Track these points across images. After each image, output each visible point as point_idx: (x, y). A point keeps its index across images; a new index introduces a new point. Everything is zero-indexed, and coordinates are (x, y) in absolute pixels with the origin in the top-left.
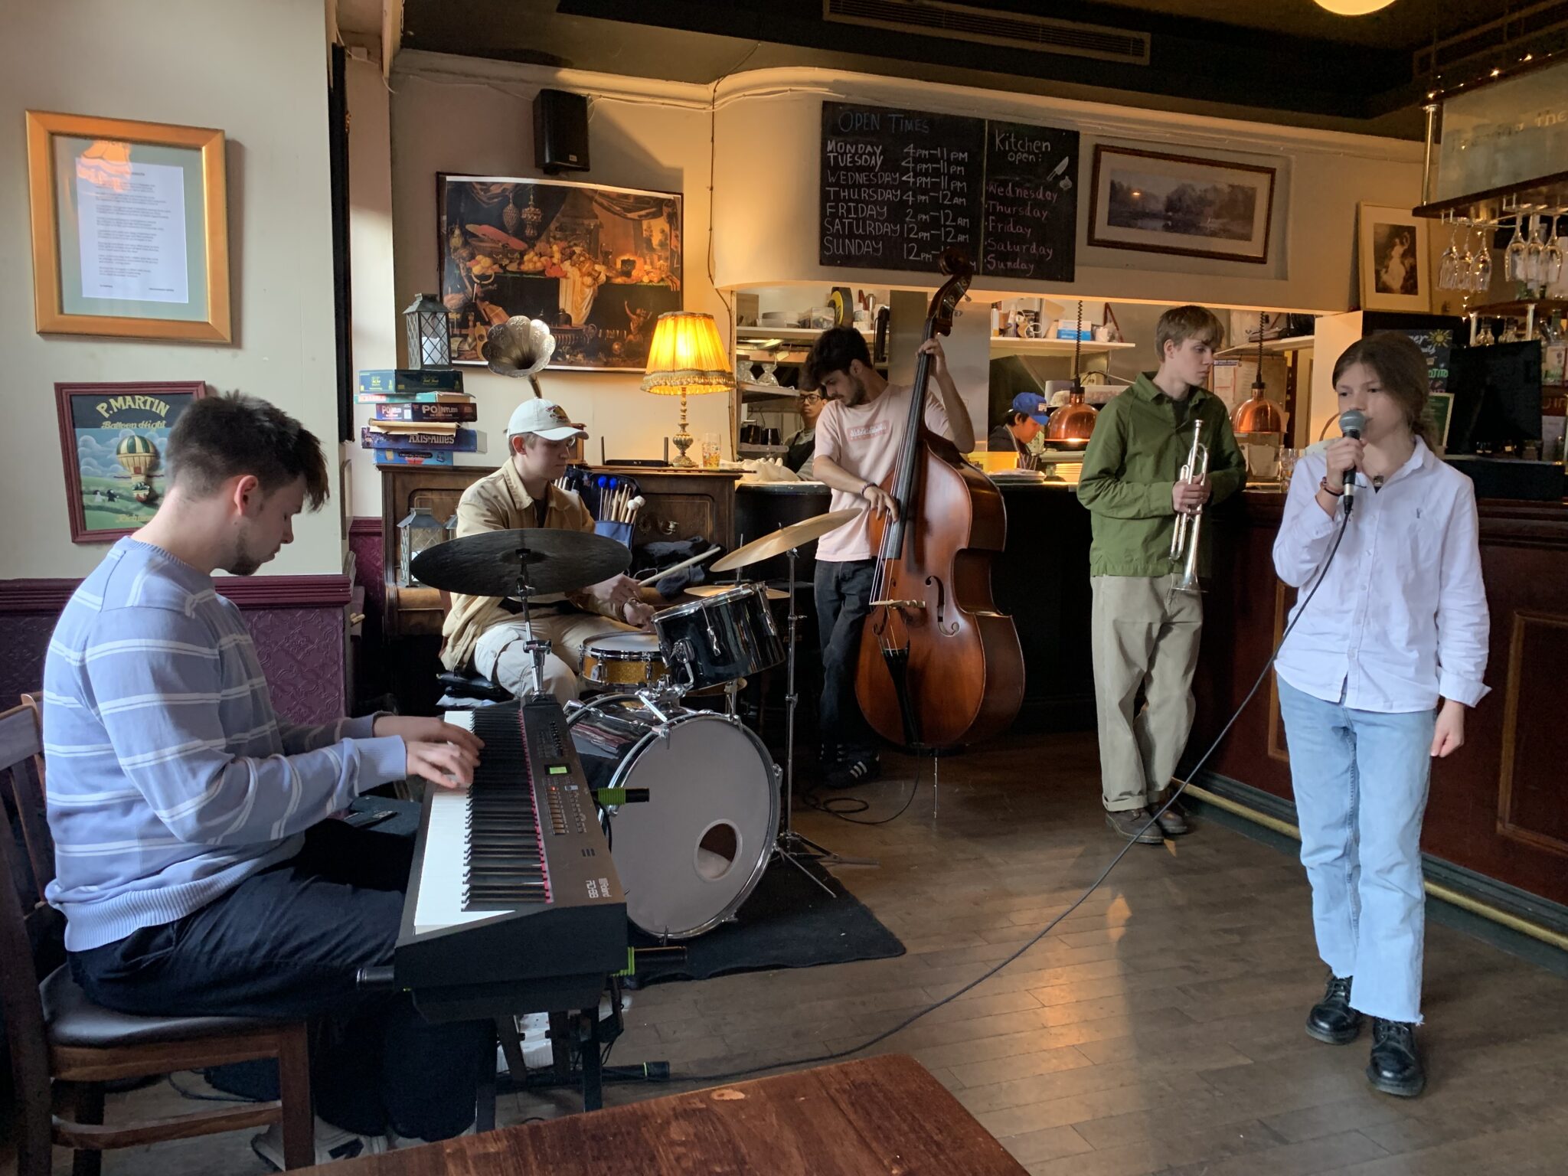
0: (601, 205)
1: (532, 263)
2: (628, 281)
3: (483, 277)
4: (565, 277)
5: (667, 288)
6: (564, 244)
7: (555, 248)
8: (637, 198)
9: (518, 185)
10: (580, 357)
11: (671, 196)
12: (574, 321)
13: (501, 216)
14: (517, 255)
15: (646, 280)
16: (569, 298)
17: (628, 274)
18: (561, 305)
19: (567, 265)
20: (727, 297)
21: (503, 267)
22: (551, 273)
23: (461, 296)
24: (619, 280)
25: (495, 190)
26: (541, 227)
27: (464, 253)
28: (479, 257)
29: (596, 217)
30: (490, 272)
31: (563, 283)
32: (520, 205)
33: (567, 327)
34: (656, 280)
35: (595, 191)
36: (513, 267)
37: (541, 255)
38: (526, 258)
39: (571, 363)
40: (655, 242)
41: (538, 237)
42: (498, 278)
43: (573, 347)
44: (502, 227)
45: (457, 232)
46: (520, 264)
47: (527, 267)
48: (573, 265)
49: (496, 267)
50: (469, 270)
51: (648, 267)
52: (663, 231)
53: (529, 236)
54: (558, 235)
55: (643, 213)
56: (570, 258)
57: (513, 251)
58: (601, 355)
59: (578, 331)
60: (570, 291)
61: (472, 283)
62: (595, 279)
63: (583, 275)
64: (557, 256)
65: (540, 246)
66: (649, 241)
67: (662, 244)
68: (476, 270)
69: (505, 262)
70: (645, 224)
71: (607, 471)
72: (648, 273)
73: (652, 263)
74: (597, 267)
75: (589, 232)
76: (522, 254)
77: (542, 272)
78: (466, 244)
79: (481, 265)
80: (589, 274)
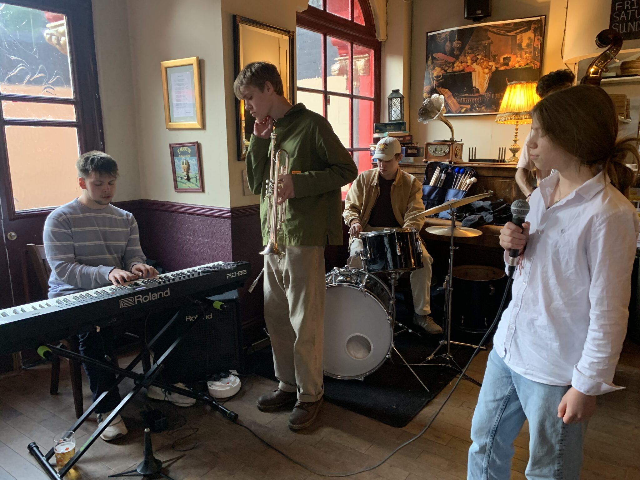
0: (493, 32)
1: (458, 67)
2: (508, 68)
3: (438, 77)
4: (474, 71)
5: (531, 68)
6: (473, 55)
7: (468, 58)
8: (515, 24)
9: (451, 31)
10: (483, 108)
11: (539, 18)
12: (480, 92)
13: (444, 48)
14: (451, 64)
15: (517, 66)
16: (477, 81)
17: (507, 64)
18: (474, 85)
19: (475, 66)
20: (572, 66)
21: (445, 71)
22: (467, 70)
23: (430, 86)
24: (502, 68)
25: (443, 36)
26: (461, 49)
27: (431, 67)
28: (436, 68)
29: (489, 39)
30: (440, 74)
31: (473, 74)
32: (451, 41)
33: (478, 95)
34: (523, 65)
35: (490, 26)
36: (450, 70)
37: (462, 63)
38: (455, 65)
39: (479, 112)
40: (524, 45)
41: (460, 55)
42: (444, 76)
43: (480, 104)
44: (445, 53)
45: (430, 58)
46: (453, 68)
47: (456, 69)
48: (478, 65)
49: (443, 71)
50: (433, 74)
51: (518, 59)
52: (529, 38)
53: (455, 54)
54: (470, 51)
55: (518, 31)
56: (476, 61)
58: (493, 106)
59: (482, 96)
61: (434, 80)
62: (490, 70)
63: (483, 69)
64: (470, 62)
65: (461, 58)
66: (520, 45)
67: (528, 46)
68: (435, 74)
69: (446, 68)
70: (518, 37)
72: (518, 62)
73: (521, 57)
75: (485, 47)
76: (453, 63)
77: (463, 71)
78: (433, 63)
79: (437, 72)
80: (487, 68)
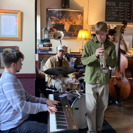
0: (71, 13)
1: (60, 22)
2: (75, 24)
3: (53, 24)
4: (65, 24)
5: (81, 25)
6: (65, 19)
7: (64, 20)
8: (77, 12)
9: (59, 10)
10: (67, 36)
11: (82, 11)
12: (66, 31)
13: (56, 15)
14: (58, 21)
15: (77, 24)
16: (66, 27)
17: (75, 23)
18: (65, 28)
19: (66, 22)
20: (90, 26)
21: (56, 23)
22: (63, 24)
23: (50, 27)
24: (73, 24)
25: (55, 11)
26: (62, 17)
27: (51, 21)
28: (53, 21)
29: (70, 15)
30: (54, 24)
31: (65, 25)
32: (59, 14)
33: (65, 32)
34: (79, 24)
35: (70, 11)
36: (58, 23)
37: (62, 21)
38: (60, 21)
39: (66, 37)
40: (79, 18)
41: (61, 18)
42: (56, 25)
43: (66, 35)
44: (56, 17)
45: (50, 18)
46: (59, 22)
47: (60, 23)
48: (67, 22)
49: (55, 23)
50: (51, 23)
51: (78, 22)
52: (80, 17)
53: (60, 18)
54: (65, 18)
55: (77, 14)
56: (66, 21)
57: (58, 20)
58: (70, 36)
59: (67, 32)
60: (66, 26)
61: (52, 25)
62: (70, 24)
63: (68, 24)
64: (64, 21)
65: (62, 20)
66: (78, 18)
67: (80, 19)
68: (52, 23)
69: (57, 22)
70: (78, 16)
71: (71, 54)
72: (78, 23)
73: (79, 22)
74: (70, 23)
75: (69, 17)
76: (59, 21)
77: (62, 24)
78: (51, 19)
79: (53, 23)
80: (69, 24)
